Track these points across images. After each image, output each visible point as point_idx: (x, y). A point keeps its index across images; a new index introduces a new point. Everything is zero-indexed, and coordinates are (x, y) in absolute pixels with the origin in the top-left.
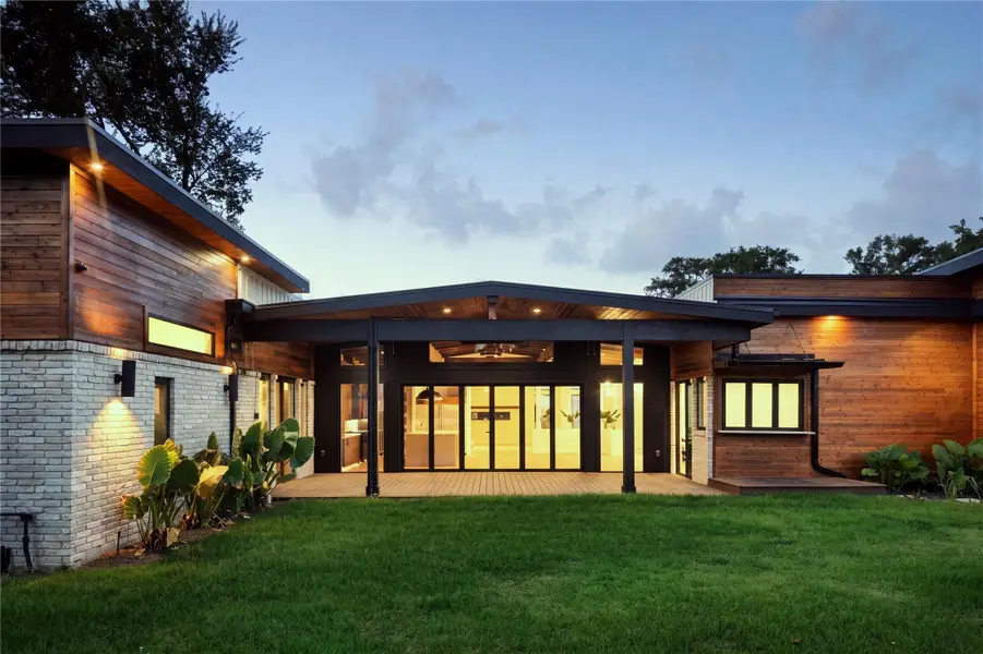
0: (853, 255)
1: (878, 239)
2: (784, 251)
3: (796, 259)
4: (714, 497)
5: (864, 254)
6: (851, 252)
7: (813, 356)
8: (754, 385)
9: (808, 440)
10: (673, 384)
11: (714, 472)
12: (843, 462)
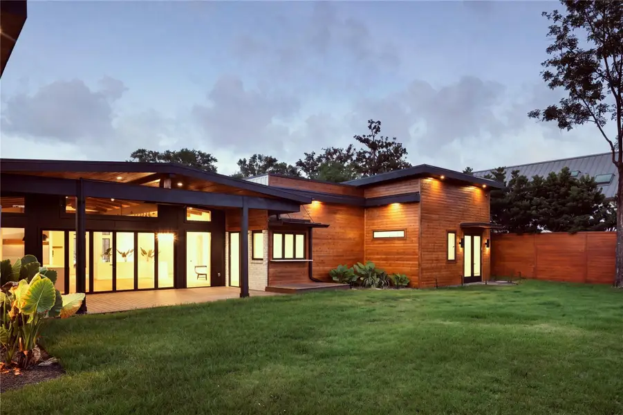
0: (242, 163)
1: (255, 156)
2: (209, 155)
3: (215, 160)
4: (271, 297)
5: (248, 163)
6: (240, 161)
7: (309, 221)
8: (286, 235)
9: (307, 264)
10: (227, 233)
11: (268, 284)
12: (320, 275)
